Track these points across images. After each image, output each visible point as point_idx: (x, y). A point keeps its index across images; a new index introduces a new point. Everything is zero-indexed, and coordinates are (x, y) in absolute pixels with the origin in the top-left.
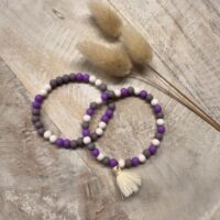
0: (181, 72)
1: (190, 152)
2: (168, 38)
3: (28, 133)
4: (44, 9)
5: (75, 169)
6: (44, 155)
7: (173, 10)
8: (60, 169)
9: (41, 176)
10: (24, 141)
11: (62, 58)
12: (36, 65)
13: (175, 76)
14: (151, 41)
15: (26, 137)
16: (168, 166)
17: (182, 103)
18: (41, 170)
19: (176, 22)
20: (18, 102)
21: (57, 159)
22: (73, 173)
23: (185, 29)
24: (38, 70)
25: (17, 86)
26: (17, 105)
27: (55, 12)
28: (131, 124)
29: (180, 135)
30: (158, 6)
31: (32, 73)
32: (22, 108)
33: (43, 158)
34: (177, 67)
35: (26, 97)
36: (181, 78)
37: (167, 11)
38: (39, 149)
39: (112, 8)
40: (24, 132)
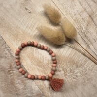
0: (92, 43)
1: (94, 86)
2: (85, 25)
3: (11, 72)
4: (21, 7)
5: (34, 92)
6: (19, 83)
7: (89, 10)
8: (27, 91)
9: (17, 94)
10: (9, 76)
11: (29, 34)
12: (16, 37)
13: (88, 45)
14: (76, 26)
15: (10, 73)
16: (82, 93)
17: (90, 59)
18: (17, 91)
19: (90, 16)
20: (7, 56)
21: (25, 86)
22: (33, 93)
23: (95, 20)
24: (17, 40)
25: (6, 47)
26: (6, 57)
27: (26, 9)
28: (63, 70)
29: (89, 77)
30: (81, 7)
31: (14, 41)
32: (9, 59)
33: (18, 85)
34: (89, 40)
35: (11, 54)
36: (91, 46)
37: (85, 10)
38: (16, 80)
39: (56, 8)
40: (9, 71)
